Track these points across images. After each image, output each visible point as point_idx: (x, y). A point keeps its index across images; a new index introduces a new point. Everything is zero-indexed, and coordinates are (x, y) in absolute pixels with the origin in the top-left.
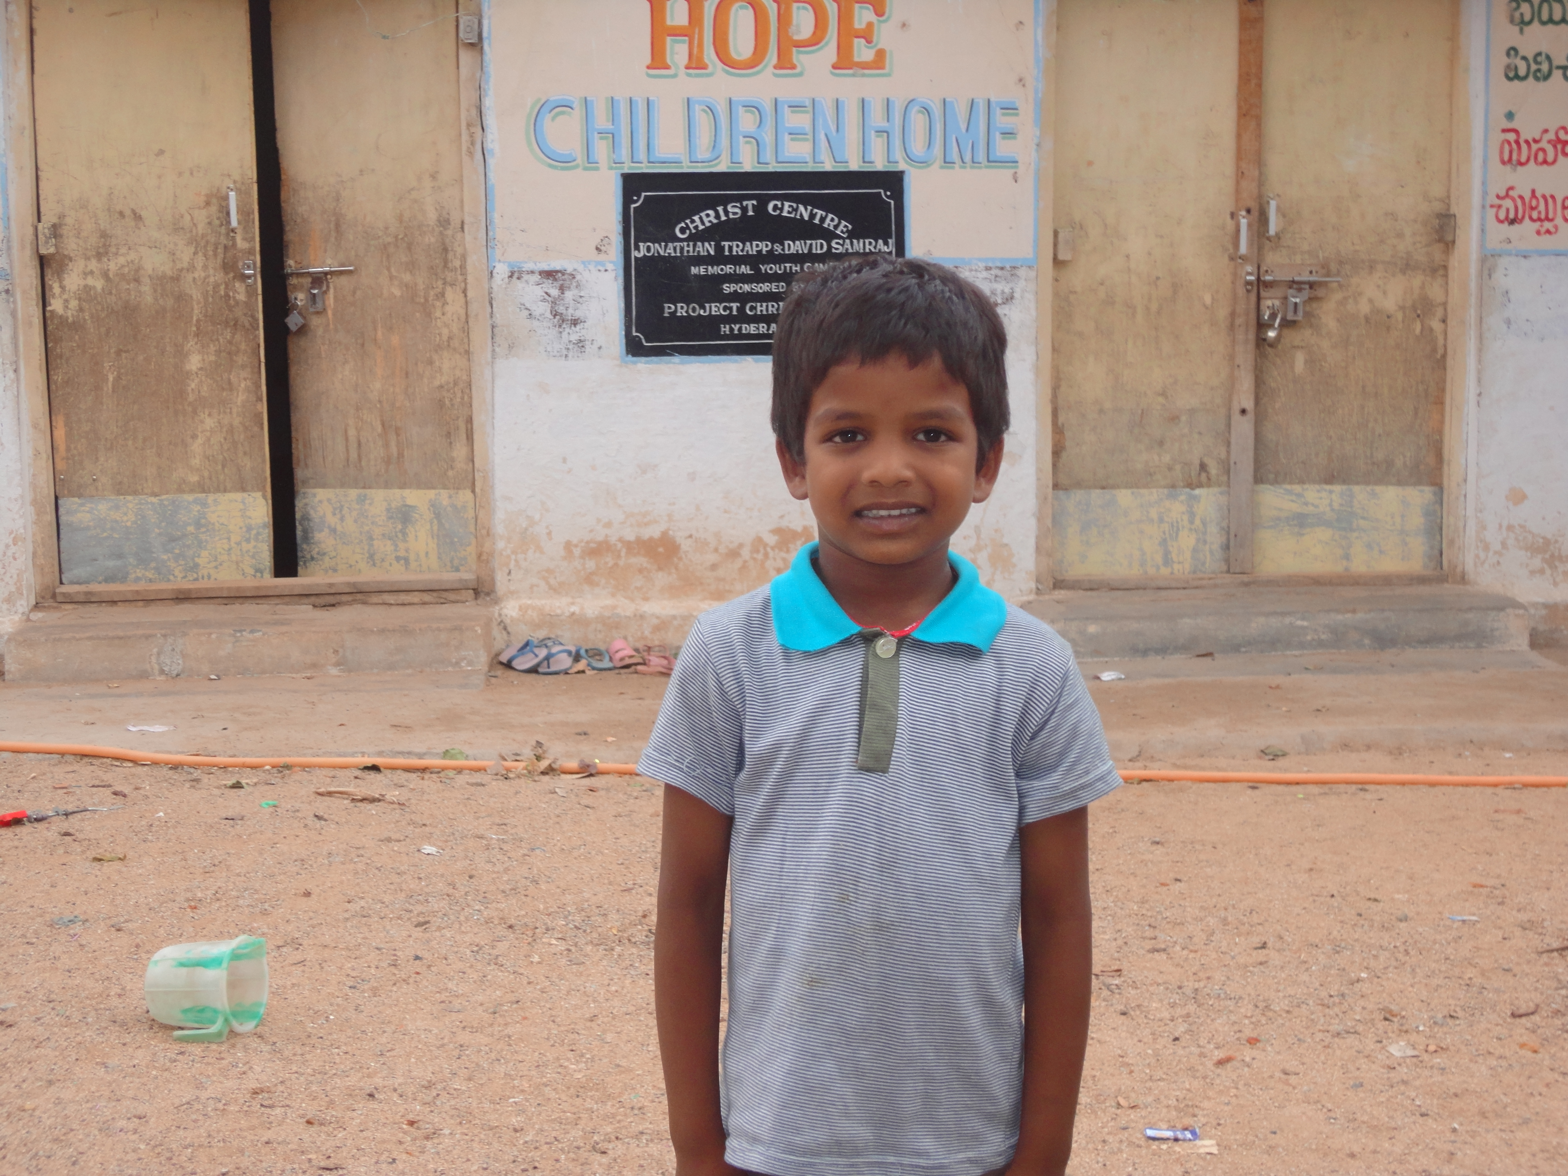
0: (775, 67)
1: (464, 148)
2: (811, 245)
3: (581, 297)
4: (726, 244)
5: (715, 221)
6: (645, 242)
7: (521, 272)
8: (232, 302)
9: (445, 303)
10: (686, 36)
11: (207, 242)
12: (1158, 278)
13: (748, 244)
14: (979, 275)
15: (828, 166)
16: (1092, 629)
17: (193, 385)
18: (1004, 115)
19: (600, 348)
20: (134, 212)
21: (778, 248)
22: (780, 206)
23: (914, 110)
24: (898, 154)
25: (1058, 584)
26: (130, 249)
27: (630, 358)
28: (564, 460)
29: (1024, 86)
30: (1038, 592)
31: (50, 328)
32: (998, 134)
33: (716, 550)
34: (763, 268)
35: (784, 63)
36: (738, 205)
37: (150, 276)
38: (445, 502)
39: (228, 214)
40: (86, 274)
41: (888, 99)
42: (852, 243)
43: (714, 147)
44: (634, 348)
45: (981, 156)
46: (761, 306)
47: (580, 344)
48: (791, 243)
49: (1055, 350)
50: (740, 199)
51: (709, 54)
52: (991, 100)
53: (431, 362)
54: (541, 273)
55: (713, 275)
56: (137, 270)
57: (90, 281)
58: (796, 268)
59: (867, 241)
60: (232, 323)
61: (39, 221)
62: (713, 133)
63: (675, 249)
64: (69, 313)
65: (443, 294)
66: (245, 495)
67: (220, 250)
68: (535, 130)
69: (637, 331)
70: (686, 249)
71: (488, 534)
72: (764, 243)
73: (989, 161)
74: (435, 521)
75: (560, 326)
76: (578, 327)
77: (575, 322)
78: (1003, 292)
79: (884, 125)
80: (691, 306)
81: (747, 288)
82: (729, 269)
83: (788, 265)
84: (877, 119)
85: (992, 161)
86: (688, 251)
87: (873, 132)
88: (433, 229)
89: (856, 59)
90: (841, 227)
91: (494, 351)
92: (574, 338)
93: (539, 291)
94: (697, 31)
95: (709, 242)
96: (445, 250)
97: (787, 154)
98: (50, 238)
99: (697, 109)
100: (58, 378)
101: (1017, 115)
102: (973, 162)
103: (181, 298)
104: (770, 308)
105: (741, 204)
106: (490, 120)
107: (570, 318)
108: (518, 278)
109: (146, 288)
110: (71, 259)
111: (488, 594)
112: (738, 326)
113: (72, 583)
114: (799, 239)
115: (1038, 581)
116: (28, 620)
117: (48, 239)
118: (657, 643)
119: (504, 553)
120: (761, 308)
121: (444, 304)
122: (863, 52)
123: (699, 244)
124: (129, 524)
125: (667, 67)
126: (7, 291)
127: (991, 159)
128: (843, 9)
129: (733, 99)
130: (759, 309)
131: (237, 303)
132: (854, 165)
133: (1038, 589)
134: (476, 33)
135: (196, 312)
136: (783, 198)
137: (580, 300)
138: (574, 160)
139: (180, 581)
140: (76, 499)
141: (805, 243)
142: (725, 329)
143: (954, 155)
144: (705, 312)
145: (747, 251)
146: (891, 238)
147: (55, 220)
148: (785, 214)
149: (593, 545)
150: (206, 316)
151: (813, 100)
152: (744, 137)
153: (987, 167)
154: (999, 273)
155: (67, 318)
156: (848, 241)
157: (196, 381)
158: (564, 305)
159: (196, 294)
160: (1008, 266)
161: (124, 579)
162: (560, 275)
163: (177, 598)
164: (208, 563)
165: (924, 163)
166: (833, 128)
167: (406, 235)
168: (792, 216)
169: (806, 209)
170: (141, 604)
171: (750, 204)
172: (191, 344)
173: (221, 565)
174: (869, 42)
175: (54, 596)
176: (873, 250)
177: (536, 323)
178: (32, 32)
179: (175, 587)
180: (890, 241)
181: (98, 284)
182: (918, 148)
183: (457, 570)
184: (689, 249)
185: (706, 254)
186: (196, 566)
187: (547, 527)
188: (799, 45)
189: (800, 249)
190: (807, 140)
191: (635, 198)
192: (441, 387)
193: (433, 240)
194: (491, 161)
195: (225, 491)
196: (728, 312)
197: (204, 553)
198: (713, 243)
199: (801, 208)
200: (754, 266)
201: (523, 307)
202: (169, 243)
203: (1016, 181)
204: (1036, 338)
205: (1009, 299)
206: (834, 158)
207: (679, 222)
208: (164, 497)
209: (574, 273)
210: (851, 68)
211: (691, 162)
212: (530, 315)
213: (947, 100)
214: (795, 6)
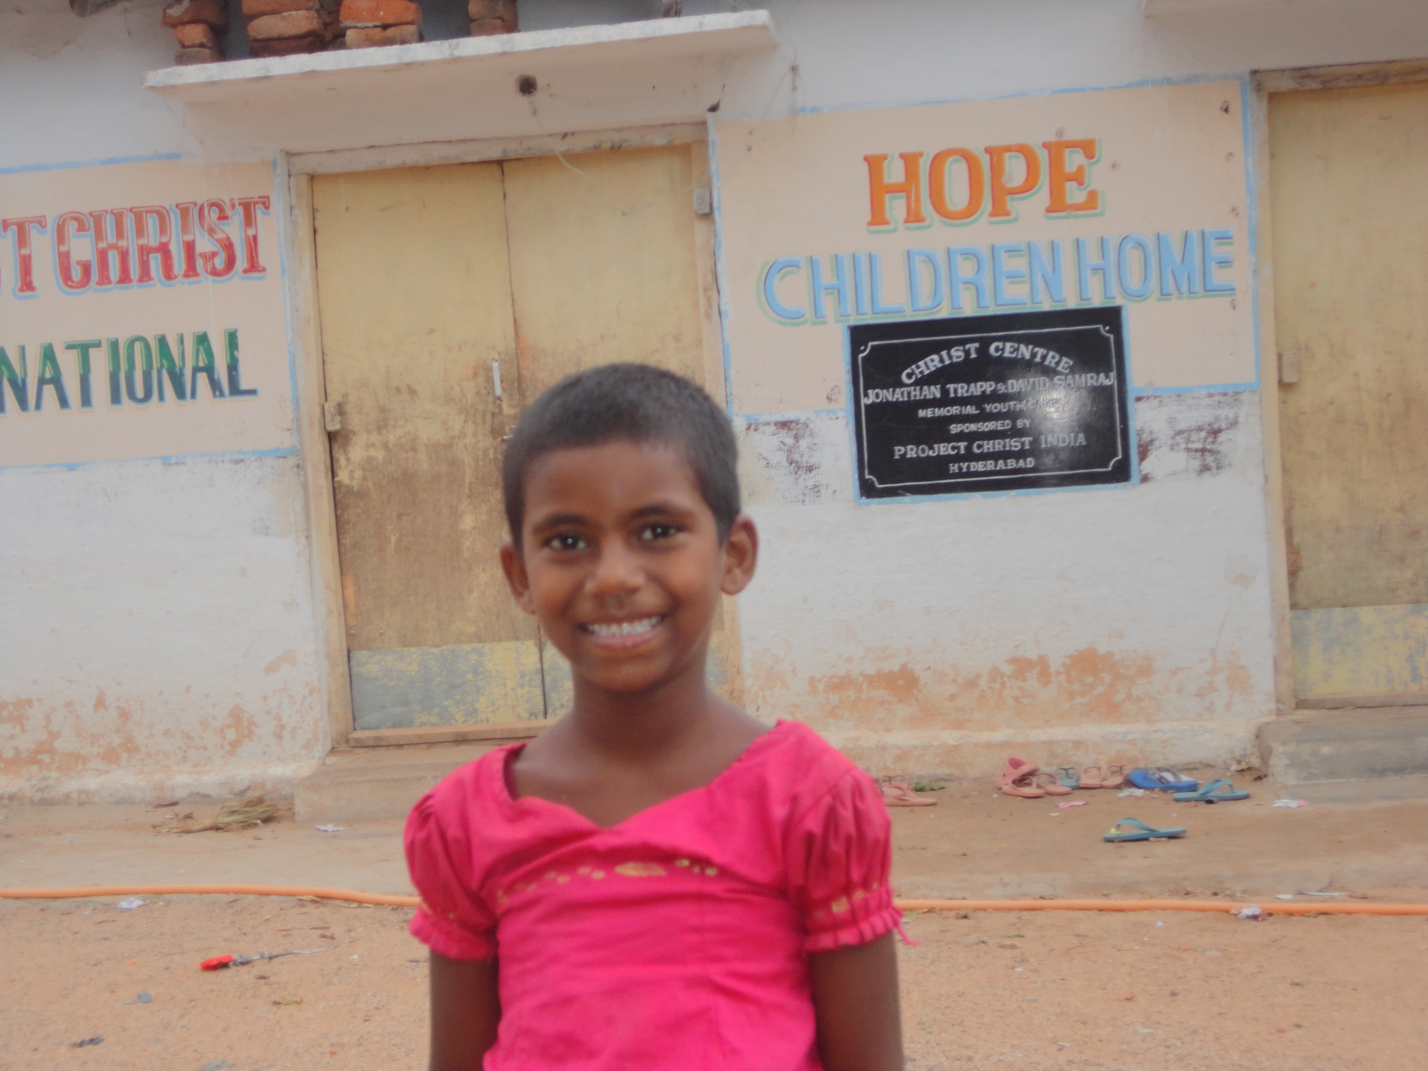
0: (991, 215)
1: (702, 311)
2: (1034, 383)
3: (815, 444)
4: (951, 387)
5: (939, 365)
6: (874, 389)
7: (757, 425)
10: (903, 191)
11: (476, 411)
12: (1389, 395)
13: (972, 385)
14: (1201, 402)
15: (1046, 306)
16: (1326, 750)
17: (467, 544)
18: (1219, 244)
19: (834, 492)
20: (409, 388)
21: (1001, 388)
22: (1001, 347)
23: (1128, 246)
24: (1115, 290)
25: (1301, 704)
26: (406, 421)
27: (864, 499)
28: (805, 600)
29: (1237, 215)
30: (1279, 712)
31: (339, 496)
32: (1213, 263)
33: (954, 681)
34: (987, 407)
35: (999, 210)
36: (961, 348)
37: (426, 446)
39: (493, 383)
40: (369, 446)
41: (1102, 238)
42: (1074, 379)
43: (935, 295)
44: (867, 490)
45: (1198, 286)
46: (988, 444)
47: (816, 489)
48: (1014, 382)
49: (1285, 470)
50: (963, 342)
51: (927, 207)
52: (1205, 231)
54: (776, 424)
55: (939, 417)
56: (413, 441)
57: (372, 452)
58: (1020, 406)
59: (1089, 375)
61: (326, 400)
62: (934, 282)
63: (902, 393)
64: (355, 483)
66: (519, 643)
67: (488, 417)
68: (765, 290)
69: (869, 474)
70: (913, 393)
71: (738, 673)
72: (988, 383)
73: (1206, 291)
75: (796, 473)
76: (813, 473)
77: (810, 469)
78: (1227, 418)
79: (1099, 262)
80: (921, 447)
81: (973, 427)
82: (955, 410)
83: (1012, 403)
84: (1092, 257)
85: (1209, 291)
86: (915, 396)
87: (1089, 271)
89: (1069, 201)
90: (1062, 364)
92: (810, 483)
93: (775, 441)
94: (914, 186)
95: (935, 384)
97: (1006, 297)
98: (336, 416)
99: (917, 260)
100: (347, 542)
101: (1231, 243)
102: (1190, 293)
103: (454, 463)
104: (997, 446)
105: (964, 347)
106: (723, 284)
107: (805, 465)
108: (756, 430)
109: (422, 456)
110: (354, 433)
112: (966, 464)
113: (364, 728)
114: (1022, 377)
115: (1278, 701)
116: (324, 764)
117: (333, 416)
118: (899, 772)
119: (753, 690)
120: (988, 446)
122: (1075, 194)
123: (925, 388)
124: (413, 673)
125: (886, 223)
126: (298, 466)
127: (1208, 288)
128: (1053, 154)
129: (951, 248)
130: (986, 447)
132: (1072, 303)
133: (1279, 710)
134: (708, 204)
135: (468, 475)
136: (1005, 339)
137: (814, 447)
138: (803, 316)
139: (461, 725)
140: (365, 652)
141: (1028, 382)
142: (954, 468)
143: (1171, 287)
144: (934, 452)
145: (972, 393)
146: (1111, 370)
147: (339, 399)
148: (1007, 354)
149: (836, 680)
150: (477, 478)
151: (1029, 243)
152: (964, 283)
153: (1204, 296)
154: (1222, 399)
155: (353, 487)
156: (1069, 377)
157: (471, 539)
158: (799, 452)
159: (467, 459)
160: (1230, 391)
161: (410, 725)
162: (794, 425)
163: (456, 741)
164: (487, 707)
165: (1140, 297)
166: (1049, 269)
168: (1014, 355)
169: (1027, 349)
170: (424, 746)
171: (973, 347)
172: (464, 506)
173: (498, 709)
174: (1081, 184)
175: (347, 741)
176: (1095, 384)
177: (773, 472)
178: (315, 231)
179: (454, 730)
180: (1111, 374)
181: (380, 455)
182: (1134, 283)
184: (916, 394)
185: (932, 397)
186: (475, 711)
187: (792, 664)
188: (1012, 192)
189: (1023, 386)
190: (1024, 282)
191: (862, 348)
194: (726, 322)
195: (500, 640)
196: (955, 452)
197: (483, 699)
198: (938, 386)
199: (1022, 347)
200: (979, 406)
201: (760, 457)
202: (442, 413)
203: (1234, 308)
204: (1263, 461)
205: (1234, 424)
206: (1052, 297)
207: (906, 368)
208: (444, 647)
209: (807, 422)
210: (1064, 211)
211: (914, 311)
212: (768, 463)
213: (1161, 234)
214: (1007, 155)
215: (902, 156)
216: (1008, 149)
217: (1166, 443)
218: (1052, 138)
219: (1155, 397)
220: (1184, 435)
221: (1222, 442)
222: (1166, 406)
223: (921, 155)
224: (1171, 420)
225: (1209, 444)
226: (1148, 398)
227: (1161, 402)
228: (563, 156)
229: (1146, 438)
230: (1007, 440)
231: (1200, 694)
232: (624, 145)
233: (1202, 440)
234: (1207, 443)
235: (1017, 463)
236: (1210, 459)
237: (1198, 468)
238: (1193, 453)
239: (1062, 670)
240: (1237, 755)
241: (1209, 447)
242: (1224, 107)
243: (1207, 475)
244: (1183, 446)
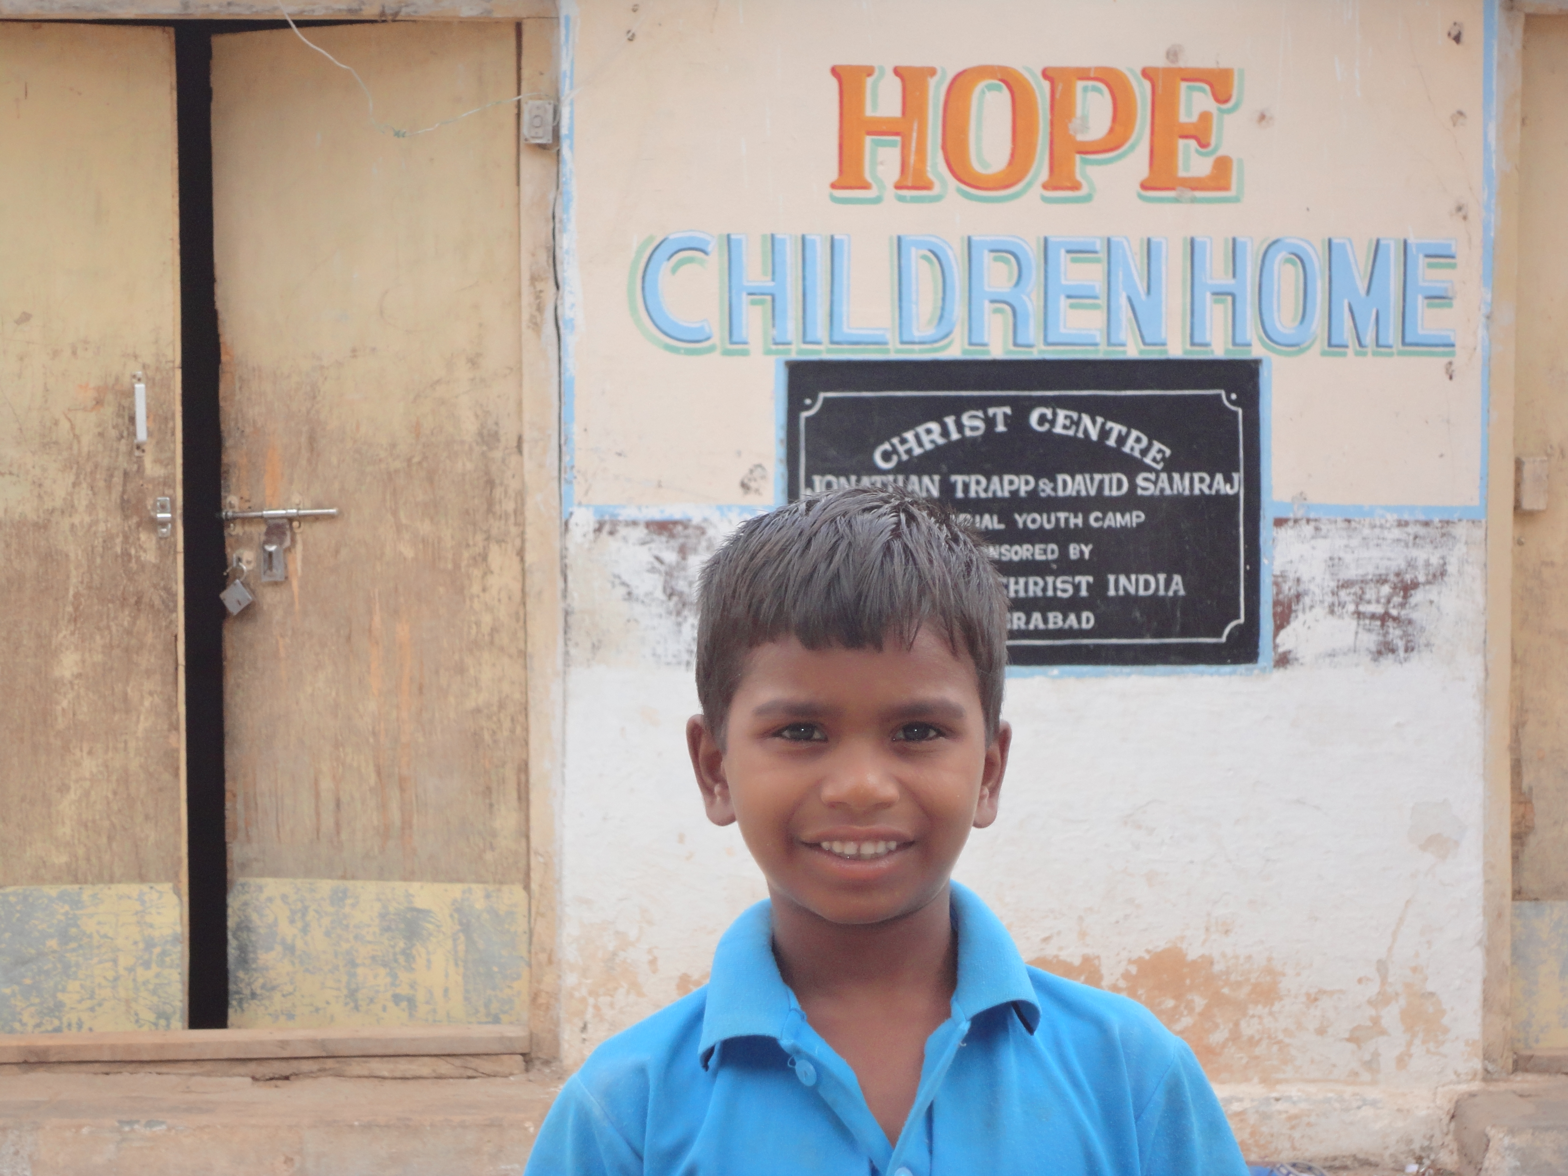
0: (1045, 187)
1: (525, 316)
2: (1102, 482)
4: (958, 479)
5: (941, 441)
6: (824, 474)
7: (615, 523)
8: (133, 565)
9: (488, 572)
10: (897, 134)
13: (995, 479)
14: (1386, 533)
15: (1133, 351)
17: (65, 704)
18: (1430, 266)
21: (1046, 488)
22: (1050, 416)
23: (1279, 257)
24: (1251, 332)
25: (1522, 1064)
28: (681, 839)
29: (1465, 218)
30: (1488, 1076)
32: (1420, 298)
34: (1020, 520)
35: (1061, 180)
36: (980, 414)
38: (479, 904)
39: (132, 419)
41: (1234, 240)
42: (1171, 480)
43: (941, 317)
45: (1392, 335)
46: (1017, 583)
48: (1068, 479)
49: (1515, 660)
50: (983, 404)
51: (936, 165)
52: (1409, 241)
53: (461, 669)
54: (648, 525)
58: (1077, 521)
59: (1196, 476)
60: (133, 600)
62: (940, 295)
65: (484, 557)
66: (145, 888)
67: (118, 479)
68: (643, 288)
71: (550, 961)
72: (1023, 478)
73: (1404, 343)
74: (462, 937)
75: (678, 613)
78: (1427, 564)
79: (1227, 282)
83: (1062, 515)
84: (1215, 271)
85: (1410, 344)
87: (1208, 295)
88: (471, 449)
90: (1153, 453)
91: (567, 653)
93: (644, 555)
94: (915, 126)
95: (930, 474)
96: (490, 483)
97: (1062, 330)
99: (914, 255)
101: (1453, 266)
102: (1378, 345)
103: (50, 558)
104: (1031, 587)
105: (985, 413)
106: (570, 272)
108: (611, 533)
111: (547, 1063)
114: (1082, 472)
115: (1487, 1057)
119: (577, 994)
120: (1016, 587)
121: (485, 575)
122: (1193, 162)
123: (914, 478)
125: (866, 186)
127: (1408, 339)
128: (1159, 90)
129: (974, 238)
130: (1013, 588)
131: (142, 566)
132: (1176, 349)
133: (1486, 1070)
134: (550, 128)
135: (74, 580)
136: (1056, 403)
138: (708, 339)
139: (31, 1033)
141: (1092, 479)
143: (1346, 332)
145: (994, 492)
146: (1237, 470)
148: (1058, 430)
150: (90, 588)
151: (1109, 241)
152: (993, 301)
153: (1400, 353)
154: (1422, 531)
156: (1164, 476)
157: (71, 695)
158: (685, 578)
160: (1436, 520)
162: (680, 528)
163: (25, 1062)
164: (80, 1002)
165: (1295, 347)
166: (1142, 287)
167: (425, 458)
168: (1071, 433)
169: (1094, 422)
171: (1000, 412)
172: (64, 634)
173: (100, 1005)
174: (1203, 145)
176: (1207, 491)
177: (638, 608)
179: (23, 1043)
180: (1235, 476)
182: (1284, 321)
183: (496, 1020)
185: (924, 494)
186: (59, 1006)
187: (650, 951)
188: (1086, 150)
189: (1082, 488)
190: (1096, 307)
191: (808, 401)
192: (478, 711)
193: (469, 466)
194: (569, 339)
195: (112, 880)
197: (73, 986)
198: (937, 478)
199: (1086, 420)
200: (1006, 517)
201: (617, 581)
202: (34, 467)
203: (1451, 378)
204: (1485, 642)
205: (1439, 575)
206: (1142, 337)
207: (881, 442)
208: (9, 889)
209: (704, 525)
210: (1172, 189)
211: (903, 343)
212: (629, 594)
213: (1335, 241)
214: (1080, 85)
215: (897, 71)
216: (1083, 74)
217: (1322, 602)
218: (1159, 61)
219: (1308, 521)
220: (1353, 590)
221: (1416, 605)
222: (1325, 537)
223: (932, 72)
224: (1334, 562)
225: (1394, 607)
226: (1296, 521)
227: (1317, 529)
228: (296, 22)
229: (1288, 589)
230: (1050, 580)
231: (1355, 1038)
232: (404, 11)
233: (1383, 600)
234: (1391, 605)
235: (1065, 619)
236: (1395, 633)
237: (1373, 648)
238: (1367, 622)
239: (1122, 984)
240: (1416, 1146)
241: (1394, 612)
242: (1454, 33)
243: (1388, 661)
244: (1351, 608)
